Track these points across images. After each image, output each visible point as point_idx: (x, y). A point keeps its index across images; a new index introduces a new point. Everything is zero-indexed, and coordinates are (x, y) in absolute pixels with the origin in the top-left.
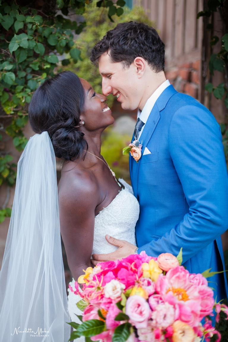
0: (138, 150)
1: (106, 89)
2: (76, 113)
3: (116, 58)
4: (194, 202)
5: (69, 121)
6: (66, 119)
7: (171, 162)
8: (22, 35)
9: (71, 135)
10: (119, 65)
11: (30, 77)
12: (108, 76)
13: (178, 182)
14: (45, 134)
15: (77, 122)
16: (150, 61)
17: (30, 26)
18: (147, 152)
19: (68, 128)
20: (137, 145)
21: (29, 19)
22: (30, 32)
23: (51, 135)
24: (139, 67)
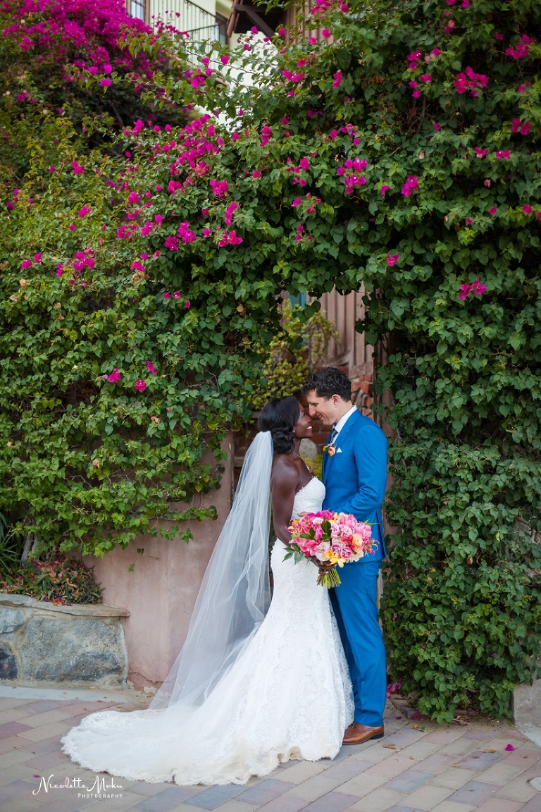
0: (334, 449)
1: (312, 412)
2: (292, 424)
3: (320, 394)
4: (364, 484)
5: (287, 428)
6: (285, 426)
7: (354, 458)
8: (226, 370)
9: (286, 437)
10: (322, 399)
11: (230, 401)
12: (315, 404)
13: (357, 472)
14: (269, 432)
15: (291, 429)
16: (342, 396)
17: (231, 363)
18: (339, 450)
19: (285, 433)
20: (333, 446)
21: (231, 358)
22: (231, 368)
23: (272, 434)
24: (335, 400)
